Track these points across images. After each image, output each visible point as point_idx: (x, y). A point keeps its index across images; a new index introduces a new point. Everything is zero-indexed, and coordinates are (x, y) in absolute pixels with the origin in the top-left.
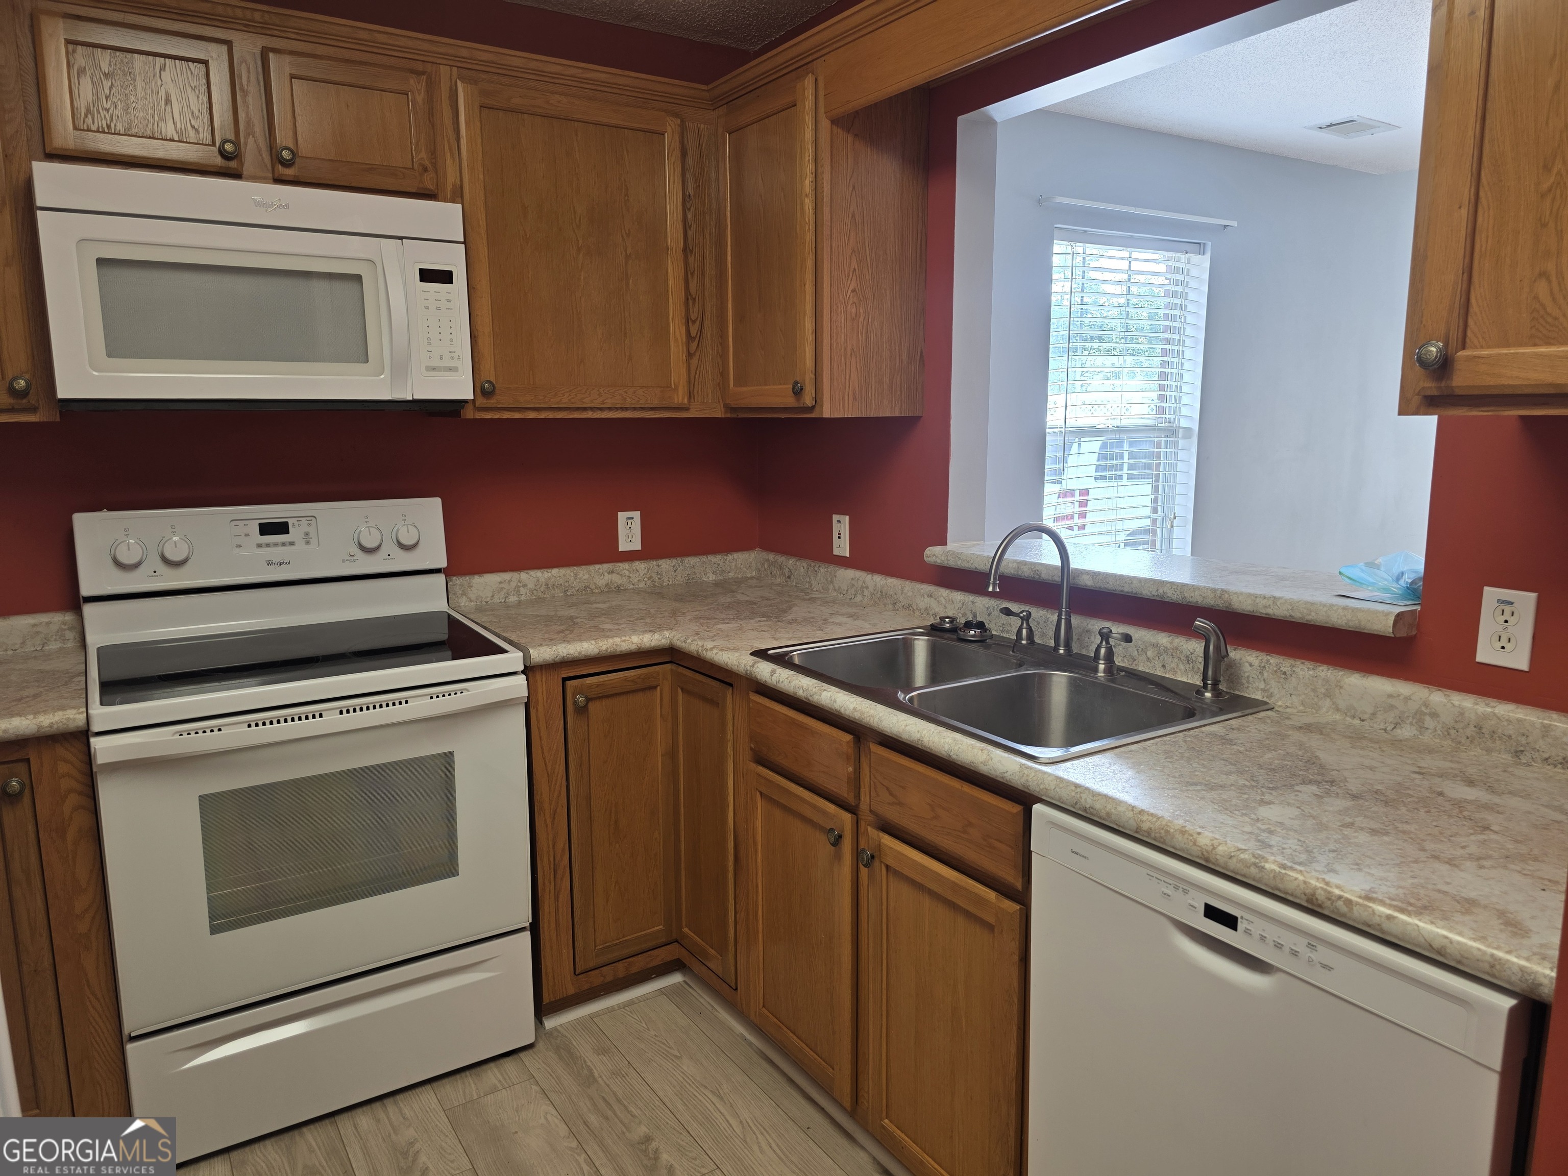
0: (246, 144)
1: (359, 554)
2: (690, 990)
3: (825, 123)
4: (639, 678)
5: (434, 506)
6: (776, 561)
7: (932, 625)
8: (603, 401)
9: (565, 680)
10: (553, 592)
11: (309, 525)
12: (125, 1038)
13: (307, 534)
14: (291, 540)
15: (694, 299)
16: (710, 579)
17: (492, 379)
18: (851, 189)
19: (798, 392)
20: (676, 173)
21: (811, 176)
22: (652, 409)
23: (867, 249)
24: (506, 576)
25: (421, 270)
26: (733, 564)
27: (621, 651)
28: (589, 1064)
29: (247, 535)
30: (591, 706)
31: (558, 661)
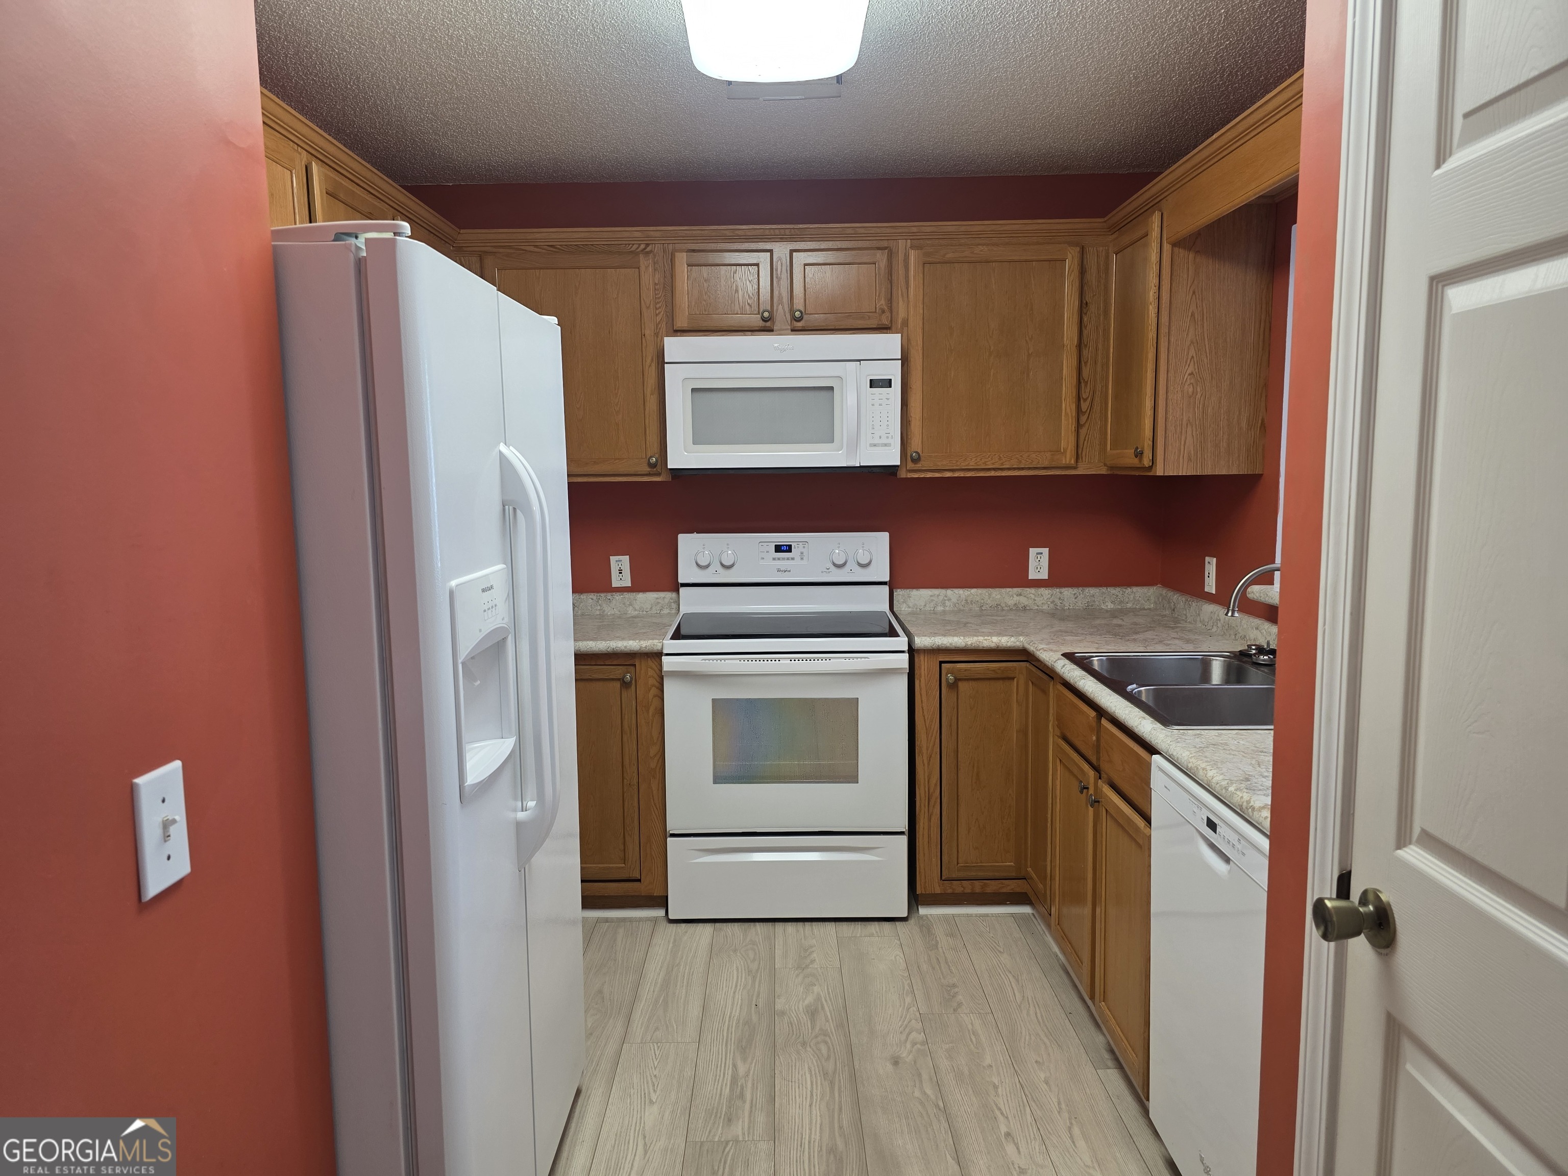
0: (777, 310)
1: (833, 568)
2: (1034, 919)
3: (1167, 247)
4: (999, 669)
5: (883, 538)
6: (1166, 596)
7: (1240, 651)
8: (1002, 463)
9: (941, 663)
10: (971, 606)
11: (804, 547)
12: (668, 835)
13: (802, 553)
14: (792, 557)
15: (1087, 382)
16: (1109, 607)
17: (920, 451)
18: (1191, 295)
19: (1139, 454)
20: (1073, 288)
21: (1154, 288)
22: (1044, 468)
23: (1206, 340)
24: (936, 592)
25: (871, 381)
26: (1132, 596)
27: (983, 647)
28: (938, 939)
29: (767, 552)
30: (960, 684)
31: (935, 648)
